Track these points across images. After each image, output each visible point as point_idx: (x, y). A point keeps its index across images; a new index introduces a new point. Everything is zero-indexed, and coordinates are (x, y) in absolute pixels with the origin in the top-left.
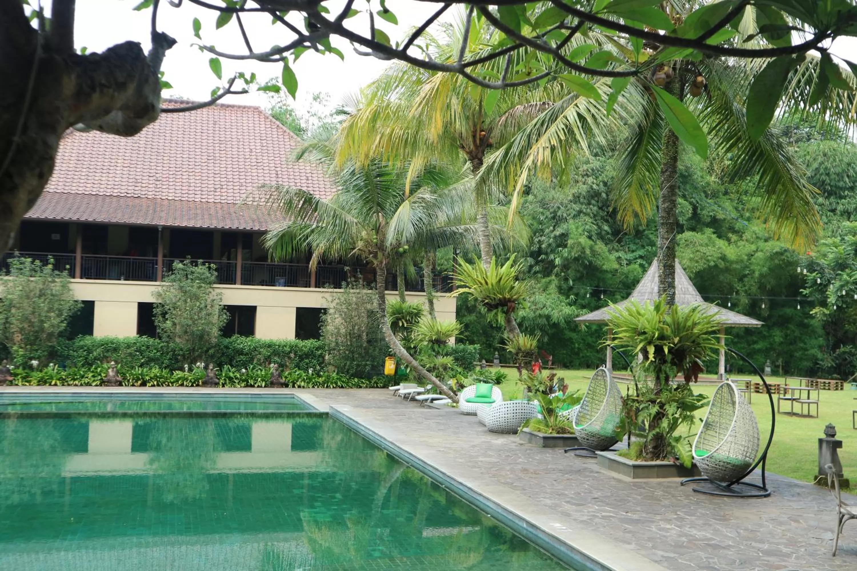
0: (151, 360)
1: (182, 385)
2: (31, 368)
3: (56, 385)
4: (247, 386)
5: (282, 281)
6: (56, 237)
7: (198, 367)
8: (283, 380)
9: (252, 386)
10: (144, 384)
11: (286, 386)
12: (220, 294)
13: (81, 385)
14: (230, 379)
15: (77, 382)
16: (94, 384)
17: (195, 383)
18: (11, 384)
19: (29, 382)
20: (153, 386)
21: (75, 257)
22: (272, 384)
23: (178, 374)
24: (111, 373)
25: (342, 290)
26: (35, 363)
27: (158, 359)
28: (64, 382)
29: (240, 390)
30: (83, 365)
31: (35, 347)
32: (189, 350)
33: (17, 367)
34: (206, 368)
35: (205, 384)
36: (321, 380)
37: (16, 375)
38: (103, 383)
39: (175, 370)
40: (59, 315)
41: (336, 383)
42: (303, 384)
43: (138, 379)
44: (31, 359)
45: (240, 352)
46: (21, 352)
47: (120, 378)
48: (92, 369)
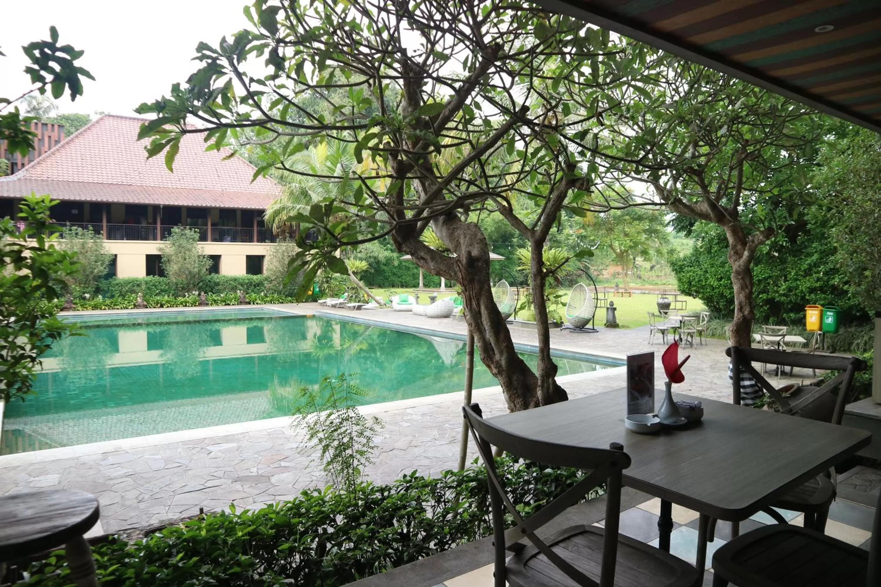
0: (162, 291)
1: (186, 306)
2: (84, 298)
3: (105, 309)
4: (226, 305)
5: (229, 239)
6: (75, 212)
7: (194, 295)
8: (248, 300)
9: (229, 305)
10: (162, 306)
11: (249, 303)
12: (202, 248)
13: (121, 308)
14: (215, 301)
15: (118, 307)
16: (130, 307)
17: (194, 304)
18: (75, 309)
19: (86, 308)
20: (168, 307)
21: (102, 226)
22: (241, 303)
23: (181, 299)
24: (139, 300)
25: (276, 244)
26: (87, 296)
27: (166, 291)
28: (110, 307)
29: (221, 308)
30: (119, 296)
31: (87, 285)
32: (187, 284)
33: (75, 298)
34: (199, 295)
35: (200, 304)
36: (268, 299)
37: (76, 304)
38: (135, 306)
39: (178, 296)
40: (102, 265)
41: (278, 301)
42: (259, 302)
43: (158, 303)
44: (84, 293)
45: (217, 284)
46: (78, 289)
47: (145, 303)
48: (126, 298)
